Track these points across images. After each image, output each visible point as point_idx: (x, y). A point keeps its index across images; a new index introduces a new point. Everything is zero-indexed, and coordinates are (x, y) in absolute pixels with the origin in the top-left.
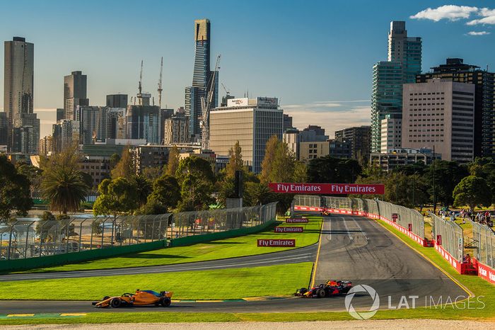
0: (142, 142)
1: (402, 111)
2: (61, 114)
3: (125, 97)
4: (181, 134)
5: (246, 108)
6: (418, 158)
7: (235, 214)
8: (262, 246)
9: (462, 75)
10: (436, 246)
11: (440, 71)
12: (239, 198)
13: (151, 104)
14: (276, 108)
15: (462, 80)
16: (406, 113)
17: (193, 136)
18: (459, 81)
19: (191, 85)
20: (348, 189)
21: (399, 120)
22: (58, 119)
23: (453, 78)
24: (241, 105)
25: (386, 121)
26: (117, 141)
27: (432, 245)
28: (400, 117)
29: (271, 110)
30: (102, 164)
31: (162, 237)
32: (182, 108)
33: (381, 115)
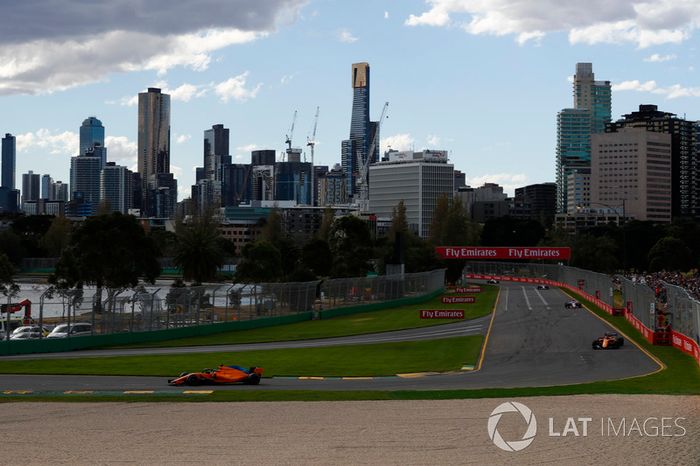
0: (291, 204)
1: (589, 165)
2: (200, 174)
3: (272, 153)
4: (337, 193)
5: (411, 162)
6: (609, 218)
7: (395, 283)
8: (426, 317)
9: (656, 124)
10: (627, 315)
11: (632, 118)
12: (400, 264)
13: (302, 160)
14: (445, 162)
15: (656, 128)
16: (594, 167)
17: (351, 196)
18: (653, 131)
19: (347, 138)
20: (528, 253)
21: (587, 176)
22: (198, 179)
23: (647, 127)
24: (405, 159)
25: (572, 176)
26: (264, 203)
27: (623, 313)
28: (588, 172)
29: (439, 165)
30: (245, 229)
31: (309, 308)
32: (338, 165)
33: (566, 170)
